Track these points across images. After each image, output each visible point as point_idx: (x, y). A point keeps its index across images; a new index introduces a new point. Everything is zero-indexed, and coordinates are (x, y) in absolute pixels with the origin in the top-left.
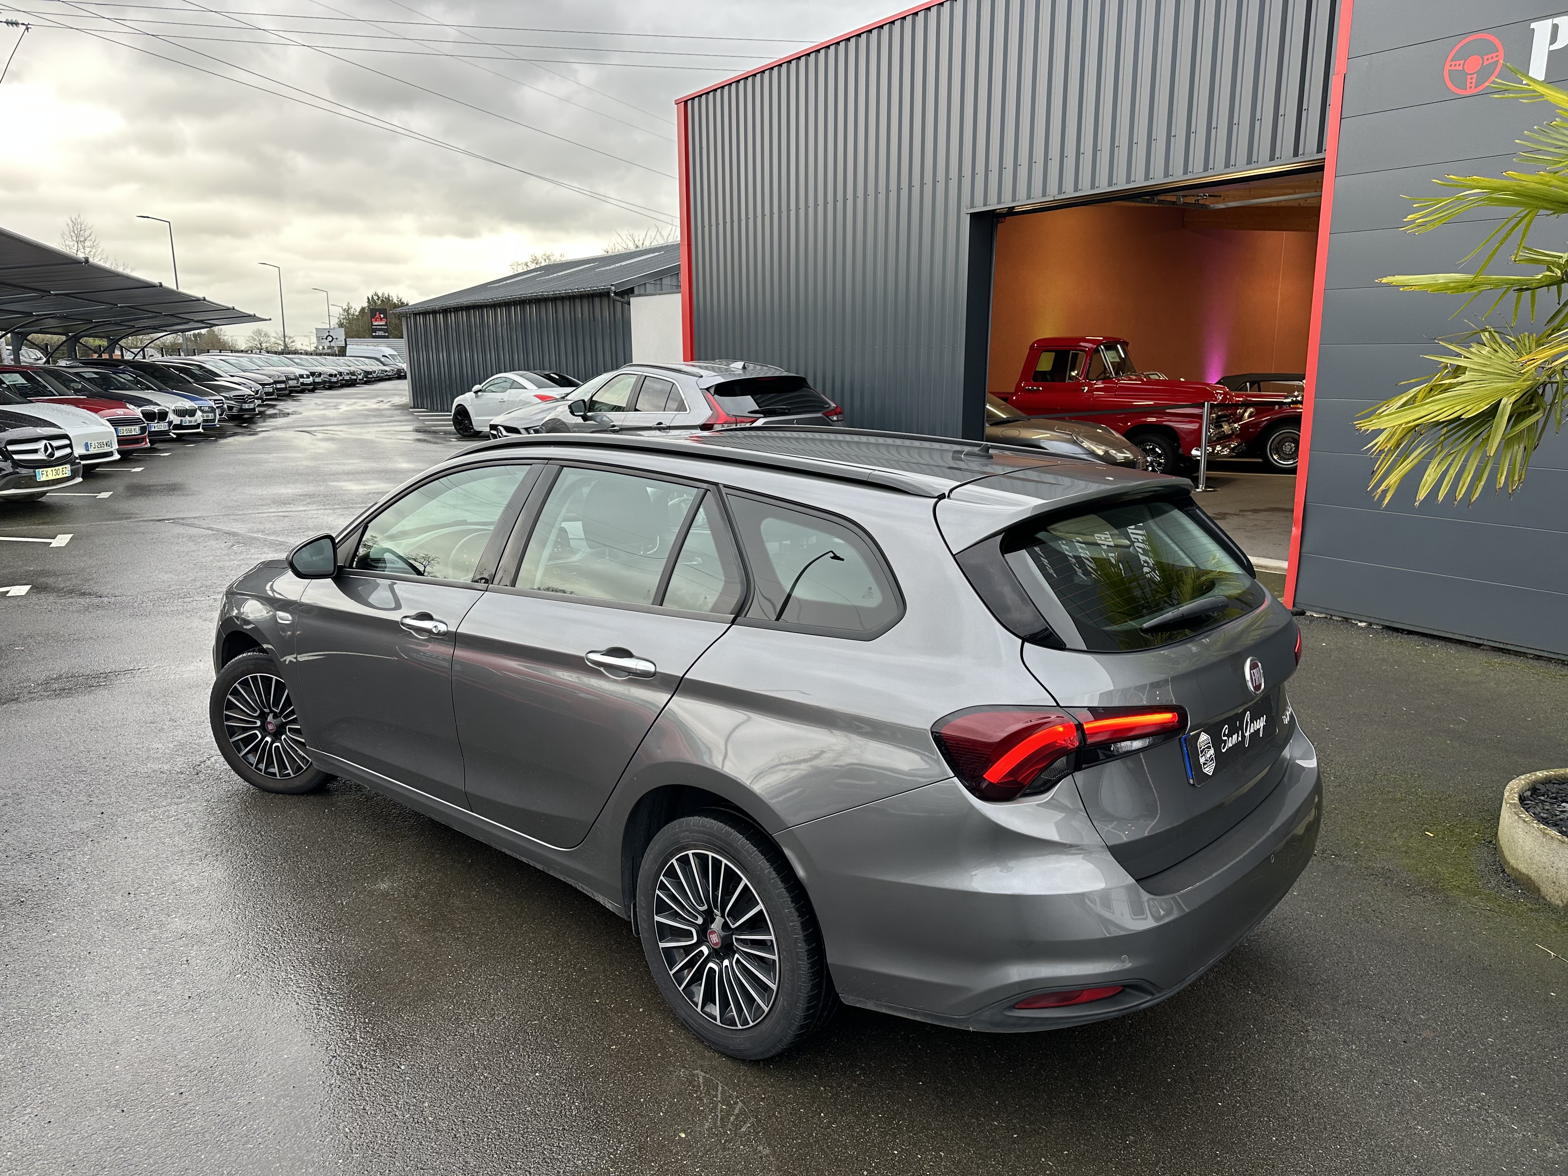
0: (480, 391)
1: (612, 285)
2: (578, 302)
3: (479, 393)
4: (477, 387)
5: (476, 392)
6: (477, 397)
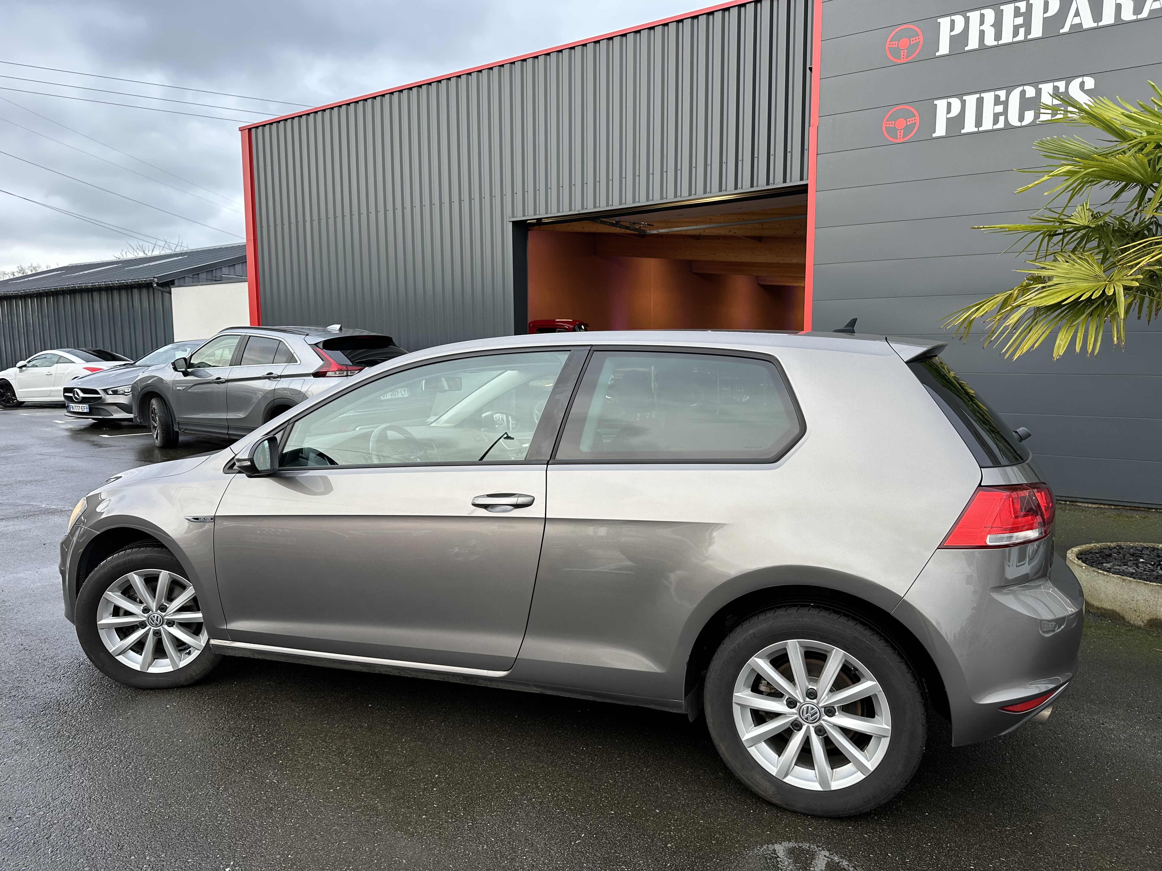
0: (25, 366)
1: (154, 277)
2: (116, 293)
3: (24, 368)
4: (21, 363)
5: (20, 367)
6: (21, 371)
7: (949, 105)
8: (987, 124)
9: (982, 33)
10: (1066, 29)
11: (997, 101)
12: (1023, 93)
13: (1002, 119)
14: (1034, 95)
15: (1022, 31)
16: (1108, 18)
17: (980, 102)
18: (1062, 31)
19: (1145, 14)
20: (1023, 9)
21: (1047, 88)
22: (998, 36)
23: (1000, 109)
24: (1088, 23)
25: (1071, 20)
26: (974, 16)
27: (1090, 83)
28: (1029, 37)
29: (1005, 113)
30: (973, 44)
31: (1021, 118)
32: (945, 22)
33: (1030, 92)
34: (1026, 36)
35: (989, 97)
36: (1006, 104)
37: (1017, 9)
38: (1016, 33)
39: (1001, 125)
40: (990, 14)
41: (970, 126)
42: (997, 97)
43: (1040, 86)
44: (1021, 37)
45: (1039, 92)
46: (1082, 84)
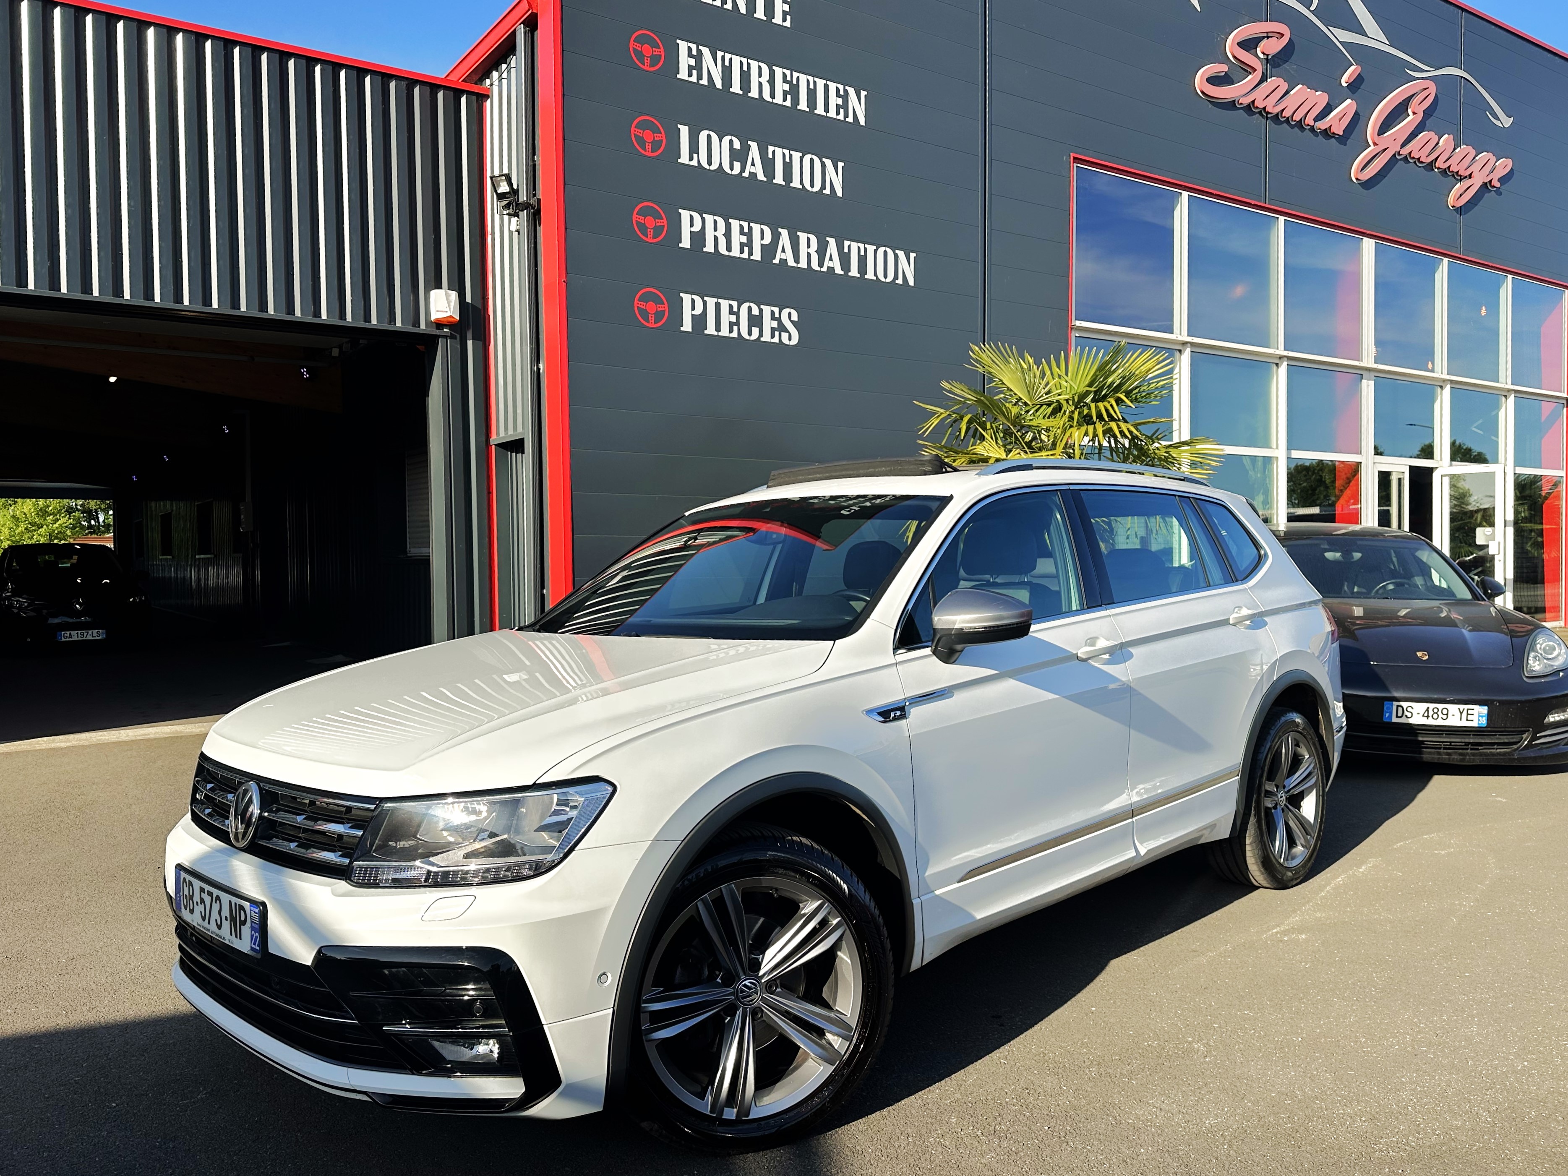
7: (693, 301)
8: (725, 332)
9: (716, 238)
10: (776, 261)
11: (731, 312)
12: (750, 309)
13: (735, 328)
14: (758, 314)
15: (746, 249)
16: (803, 264)
17: (718, 306)
18: (774, 261)
19: (824, 269)
20: (746, 230)
21: (767, 310)
22: (729, 249)
23: (733, 318)
24: (791, 263)
25: (779, 255)
26: (709, 219)
27: (795, 317)
28: (752, 258)
29: (737, 323)
30: (709, 248)
31: (750, 334)
32: (685, 214)
33: (756, 311)
34: (749, 257)
35: (725, 304)
36: (737, 314)
37: (741, 227)
38: (742, 252)
39: (735, 334)
40: (721, 222)
41: (711, 330)
42: (731, 307)
43: (762, 307)
44: (745, 255)
45: (761, 311)
46: (790, 314)
